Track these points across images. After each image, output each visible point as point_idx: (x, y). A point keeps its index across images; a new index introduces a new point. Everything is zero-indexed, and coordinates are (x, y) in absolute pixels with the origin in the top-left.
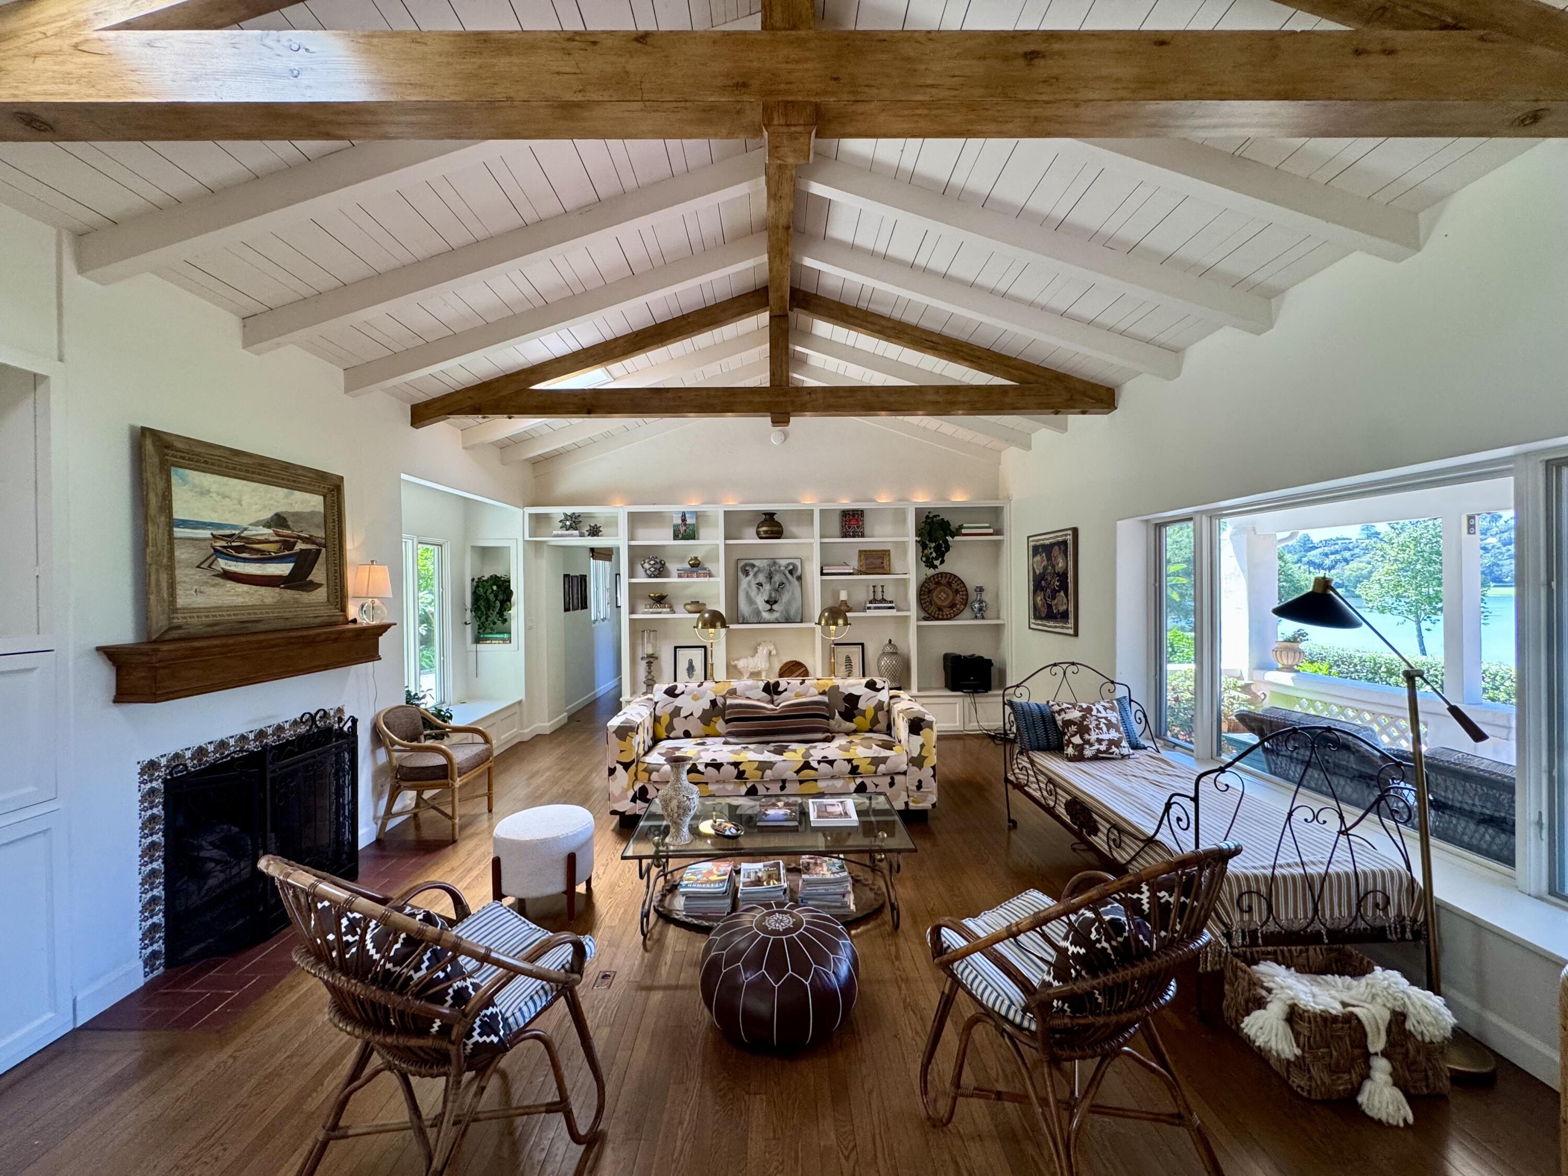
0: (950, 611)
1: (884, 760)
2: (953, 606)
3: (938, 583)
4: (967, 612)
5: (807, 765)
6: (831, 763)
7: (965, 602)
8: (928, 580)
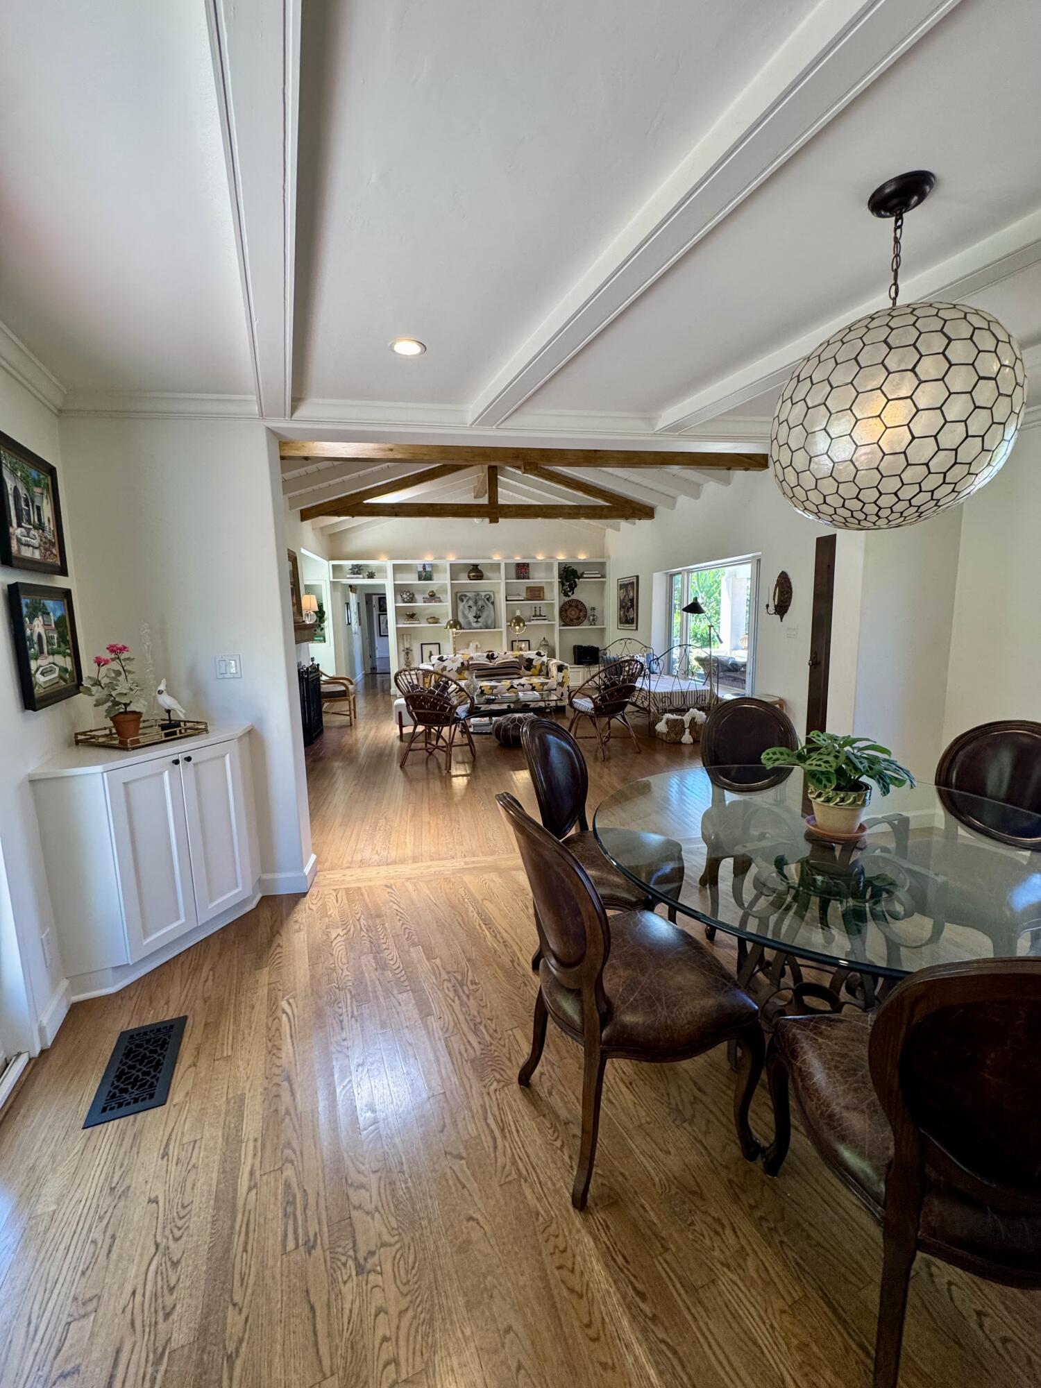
0: (578, 621)
1: (546, 684)
2: (578, 618)
3: (570, 606)
4: (586, 622)
5: (512, 687)
6: (523, 685)
7: (585, 616)
8: (565, 604)
